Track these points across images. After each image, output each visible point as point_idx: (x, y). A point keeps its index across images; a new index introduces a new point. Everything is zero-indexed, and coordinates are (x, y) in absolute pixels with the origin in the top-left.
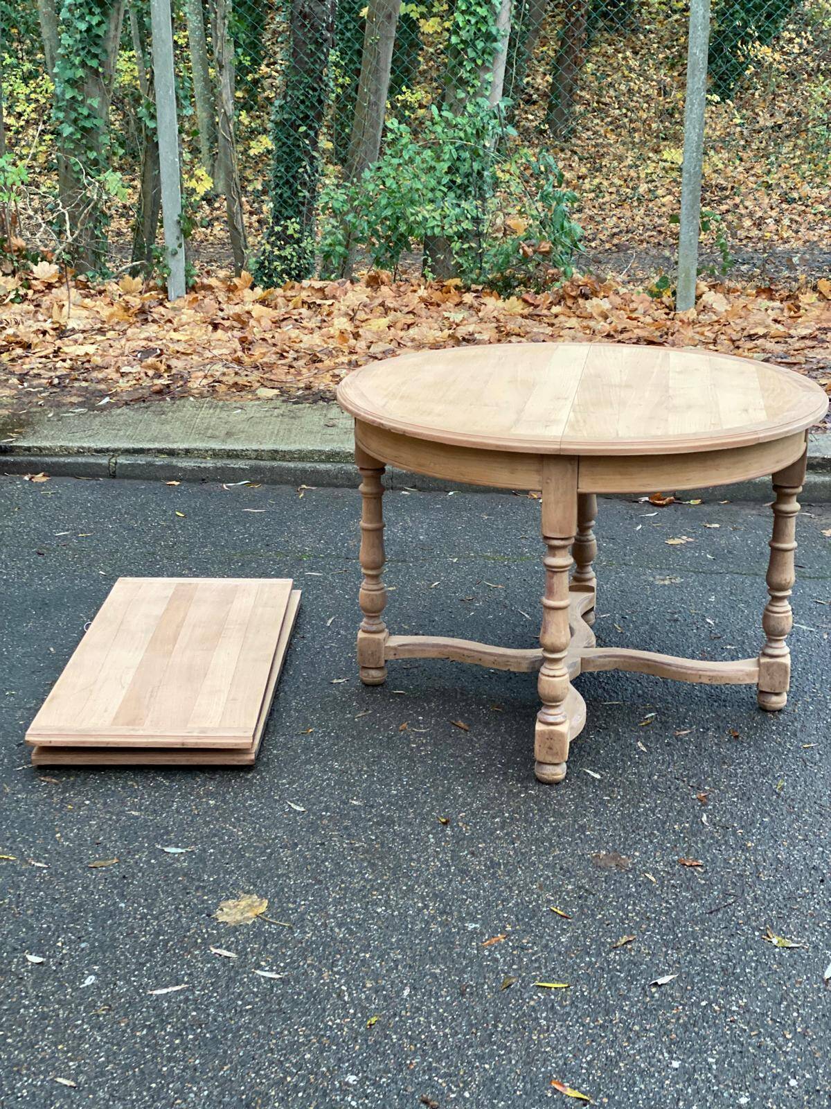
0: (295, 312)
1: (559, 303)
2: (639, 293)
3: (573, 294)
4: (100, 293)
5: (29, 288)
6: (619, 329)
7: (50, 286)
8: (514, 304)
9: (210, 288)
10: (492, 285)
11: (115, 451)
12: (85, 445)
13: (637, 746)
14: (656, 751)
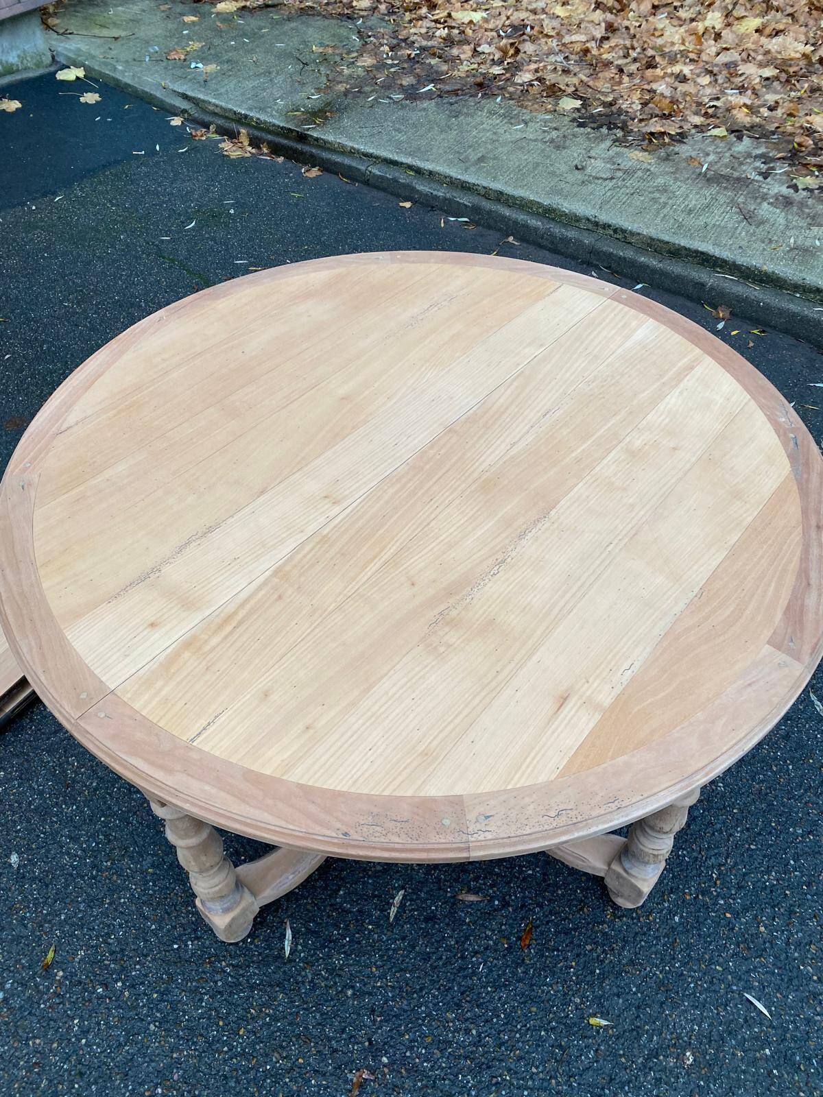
11: (377, 157)
12: (356, 146)
13: (391, 901)
14: (403, 927)
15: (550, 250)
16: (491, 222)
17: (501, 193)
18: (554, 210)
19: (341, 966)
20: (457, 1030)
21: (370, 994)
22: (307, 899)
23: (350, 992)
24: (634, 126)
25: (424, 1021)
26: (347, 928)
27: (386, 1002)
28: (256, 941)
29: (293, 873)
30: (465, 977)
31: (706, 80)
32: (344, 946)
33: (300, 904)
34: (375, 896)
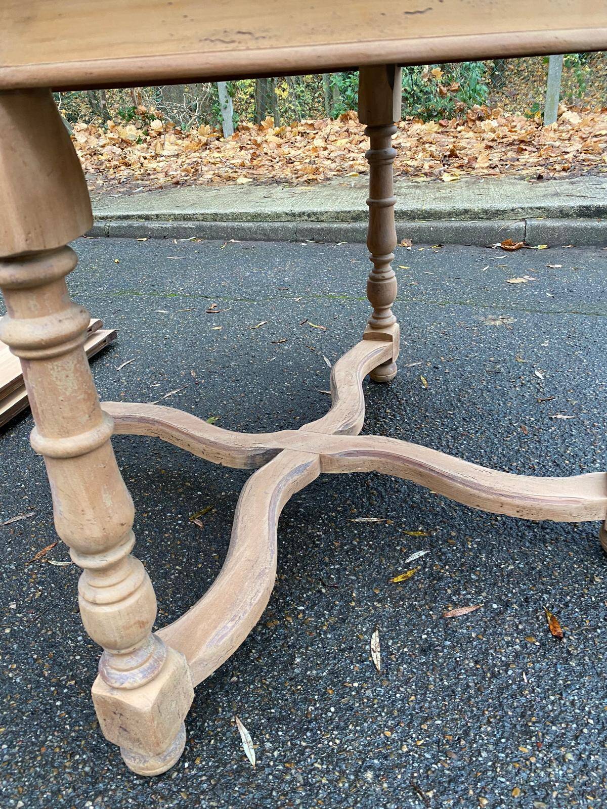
0: (293, 138)
1: (463, 125)
2: (518, 115)
3: (473, 118)
4: (188, 136)
5: (148, 135)
6: (501, 136)
7: (160, 134)
8: (432, 126)
9: (247, 129)
10: (419, 115)
11: (112, 217)
13: (367, 647)
14: (398, 670)
15: (265, 240)
16: (214, 234)
17: (216, 214)
18: (260, 215)
19: (340, 746)
20: (547, 764)
21: (399, 766)
22: (253, 682)
23: (369, 775)
24: (294, 180)
25: (494, 771)
26: (324, 696)
27: (427, 768)
28: (197, 761)
29: (232, 620)
30: (513, 696)
31: (329, 162)
32: (332, 719)
33: (246, 693)
34: (344, 650)
